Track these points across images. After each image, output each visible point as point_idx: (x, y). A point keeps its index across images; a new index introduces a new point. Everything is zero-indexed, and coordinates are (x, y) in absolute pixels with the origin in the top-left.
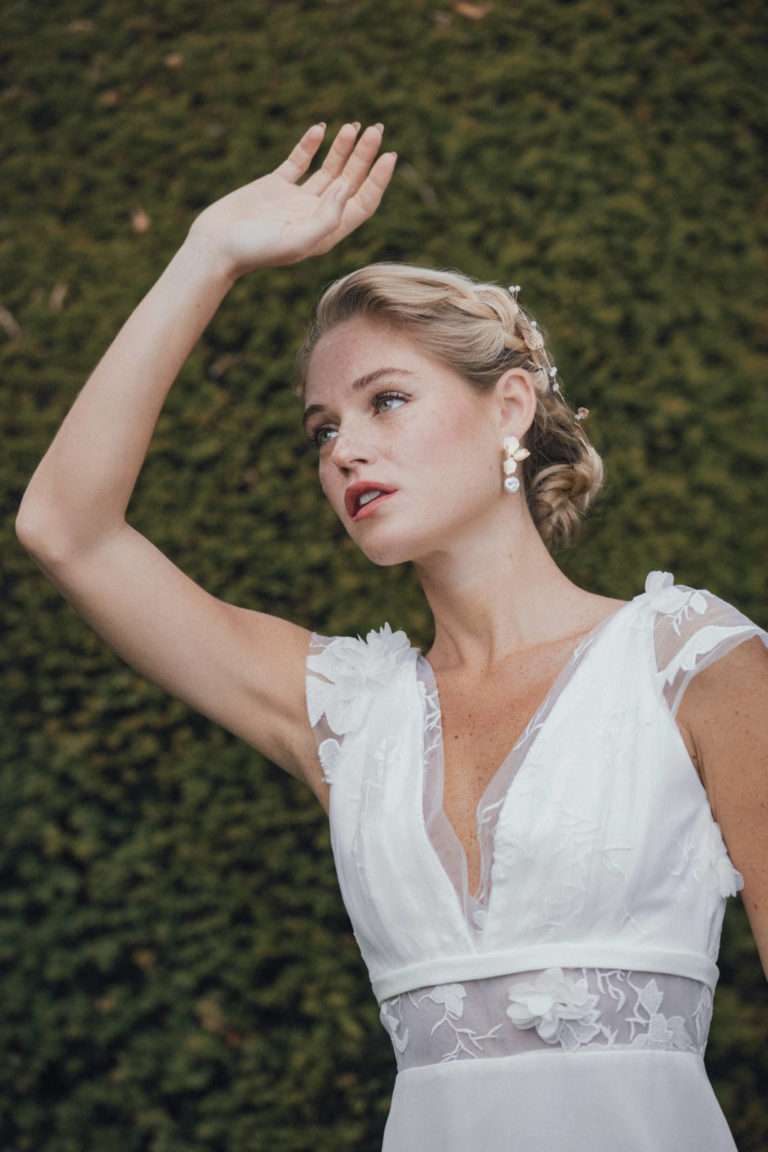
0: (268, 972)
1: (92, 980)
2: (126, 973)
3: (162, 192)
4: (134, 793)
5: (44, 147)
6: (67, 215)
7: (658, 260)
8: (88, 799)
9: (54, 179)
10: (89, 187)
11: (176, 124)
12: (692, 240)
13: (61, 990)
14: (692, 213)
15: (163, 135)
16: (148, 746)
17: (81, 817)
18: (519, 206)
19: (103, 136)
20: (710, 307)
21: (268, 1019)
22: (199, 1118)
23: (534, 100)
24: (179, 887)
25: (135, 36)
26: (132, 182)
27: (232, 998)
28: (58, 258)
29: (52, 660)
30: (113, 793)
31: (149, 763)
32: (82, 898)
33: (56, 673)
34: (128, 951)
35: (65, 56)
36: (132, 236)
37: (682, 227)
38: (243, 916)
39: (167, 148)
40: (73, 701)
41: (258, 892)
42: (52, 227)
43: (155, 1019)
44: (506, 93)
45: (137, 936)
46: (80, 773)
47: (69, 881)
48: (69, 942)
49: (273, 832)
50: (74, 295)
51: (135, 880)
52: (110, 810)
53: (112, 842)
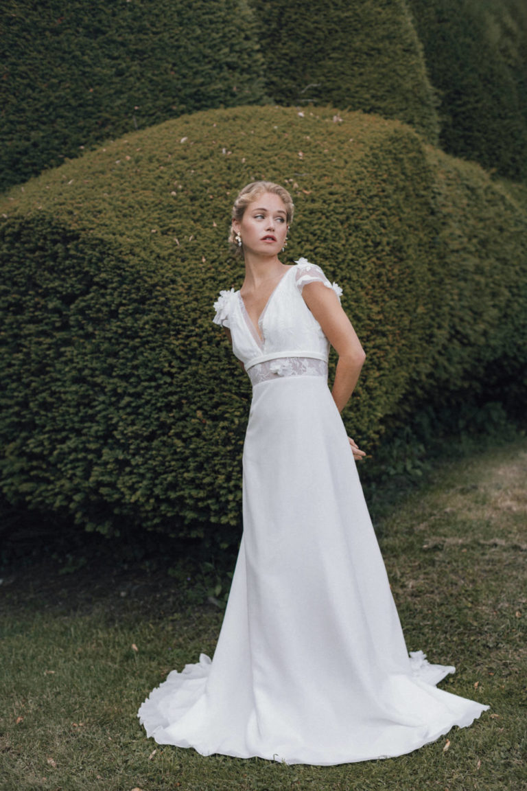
0: (216, 406)
1: (168, 407)
2: (179, 406)
3: (221, 219)
4: (191, 357)
5: (193, 205)
6: (195, 221)
7: (343, 261)
8: (178, 358)
9: (194, 213)
10: (203, 215)
11: (226, 206)
12: (352, 260)
13: (160, 410)
14: (354, 254)
15: (223, 207)
16: (195, 345)
17: (174, 363)
18: (311, 237)
19: (208, 205)
20: (355, 277)
21: (215, 418)
22: (191, 443)
23: (320, 215)
24: (197, 382)
25: (221, 185)
26: (214, 217)
27: (205, 413)
28: (192, 229)
29: (175, 321)
30: (183, 357)
31: (195, 349)
32: (171, 384)
33: (175, 325)
34: (181, 398)
35: (201, 185)
36: (212, 228)
37: (350, 256)
38: (212, 391)
39: (224, 211)
40: (178, 332)
41: (217, 385)
42: (192, 222)
43: (183, 418)
44: (312, 212)
45: (184, 395)
46: (177, 350)
47: (169, 380)
48: (165, 395)
49: (223, 370)
50: (195, 238)
51: (186, 380)
52: (182, 361)
53: (182, 369)
